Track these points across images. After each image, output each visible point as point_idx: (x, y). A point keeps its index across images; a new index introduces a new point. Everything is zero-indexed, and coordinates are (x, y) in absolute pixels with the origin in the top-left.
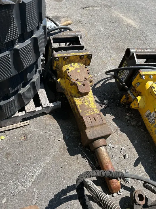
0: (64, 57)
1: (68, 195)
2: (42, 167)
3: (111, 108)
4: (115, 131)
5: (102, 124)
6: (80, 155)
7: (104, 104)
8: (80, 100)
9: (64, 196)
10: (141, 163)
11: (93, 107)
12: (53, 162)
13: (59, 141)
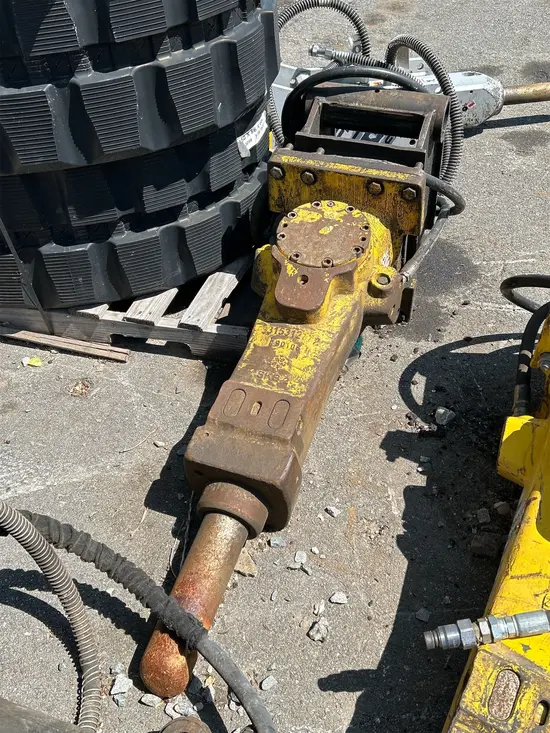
0: (303, 170)
1: (36, 593)
2: (49, 483)
3: (444, 448)
4: (374, 529)
5: (270, 438)
6: (172, 520)
7: (430, 418)
8: (269, 330)
9: (23, 590)
10: (359, 693)
11: (295, 371)
12: (84, 489)
13: (153, 447)
